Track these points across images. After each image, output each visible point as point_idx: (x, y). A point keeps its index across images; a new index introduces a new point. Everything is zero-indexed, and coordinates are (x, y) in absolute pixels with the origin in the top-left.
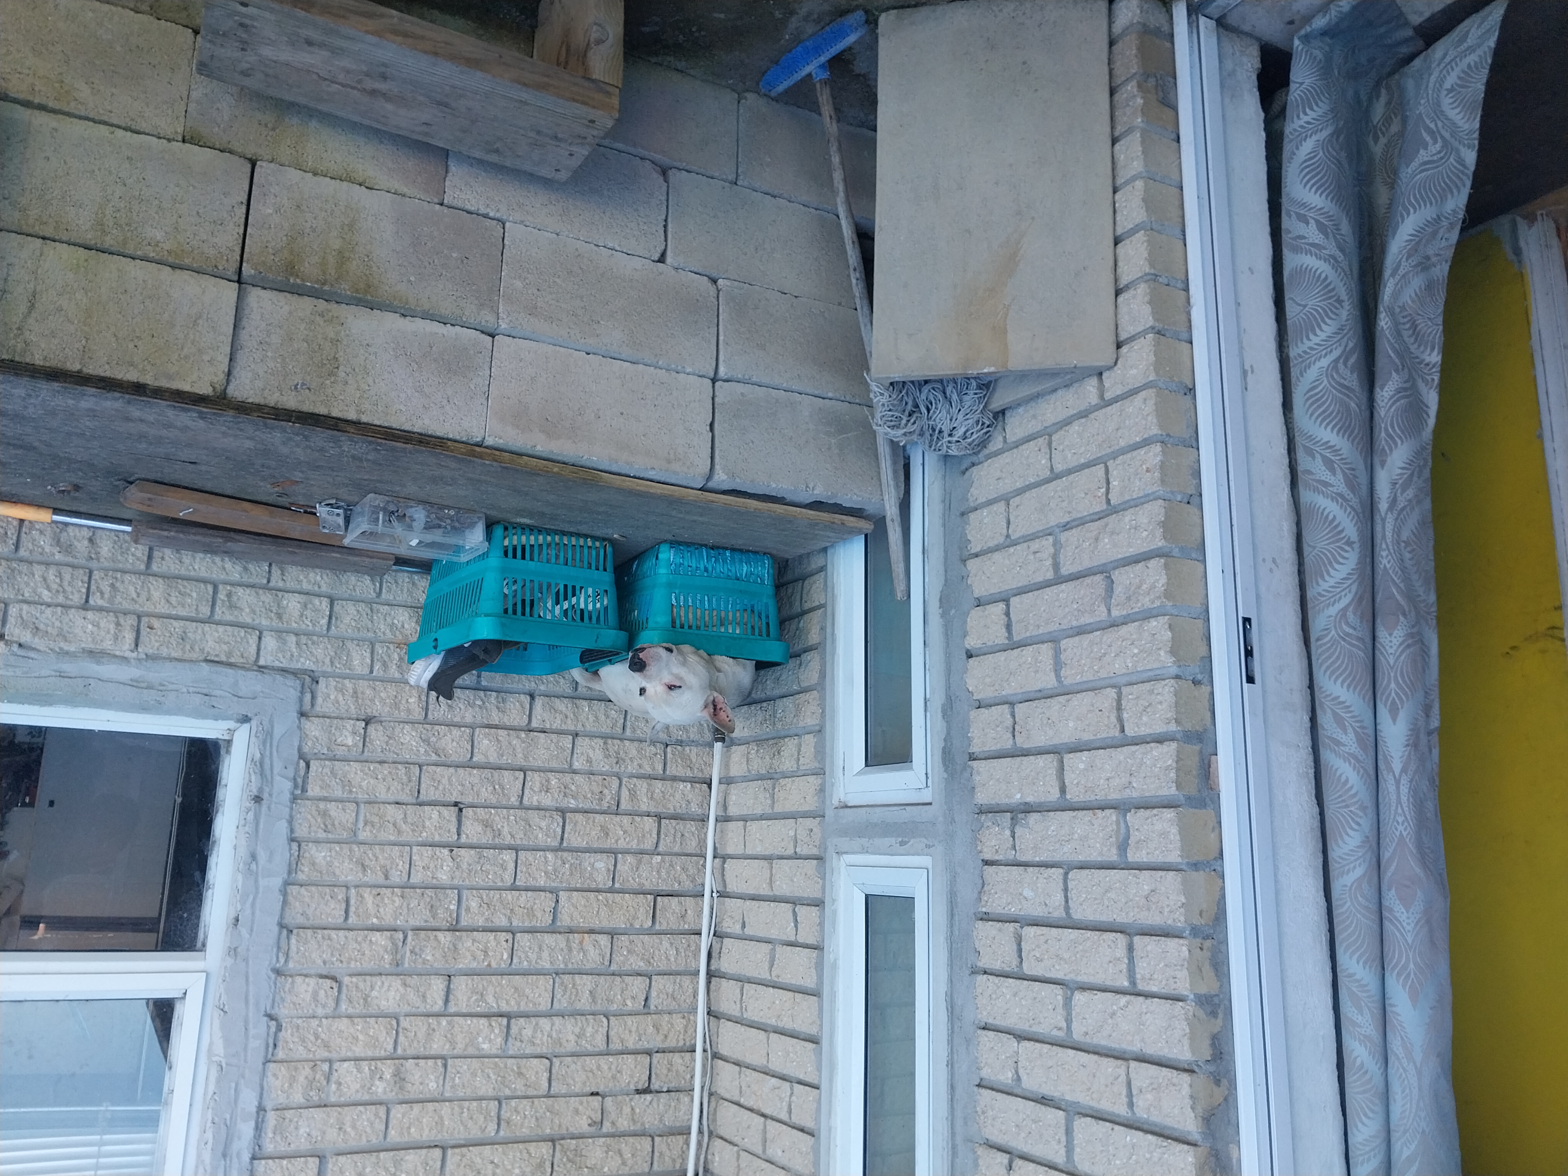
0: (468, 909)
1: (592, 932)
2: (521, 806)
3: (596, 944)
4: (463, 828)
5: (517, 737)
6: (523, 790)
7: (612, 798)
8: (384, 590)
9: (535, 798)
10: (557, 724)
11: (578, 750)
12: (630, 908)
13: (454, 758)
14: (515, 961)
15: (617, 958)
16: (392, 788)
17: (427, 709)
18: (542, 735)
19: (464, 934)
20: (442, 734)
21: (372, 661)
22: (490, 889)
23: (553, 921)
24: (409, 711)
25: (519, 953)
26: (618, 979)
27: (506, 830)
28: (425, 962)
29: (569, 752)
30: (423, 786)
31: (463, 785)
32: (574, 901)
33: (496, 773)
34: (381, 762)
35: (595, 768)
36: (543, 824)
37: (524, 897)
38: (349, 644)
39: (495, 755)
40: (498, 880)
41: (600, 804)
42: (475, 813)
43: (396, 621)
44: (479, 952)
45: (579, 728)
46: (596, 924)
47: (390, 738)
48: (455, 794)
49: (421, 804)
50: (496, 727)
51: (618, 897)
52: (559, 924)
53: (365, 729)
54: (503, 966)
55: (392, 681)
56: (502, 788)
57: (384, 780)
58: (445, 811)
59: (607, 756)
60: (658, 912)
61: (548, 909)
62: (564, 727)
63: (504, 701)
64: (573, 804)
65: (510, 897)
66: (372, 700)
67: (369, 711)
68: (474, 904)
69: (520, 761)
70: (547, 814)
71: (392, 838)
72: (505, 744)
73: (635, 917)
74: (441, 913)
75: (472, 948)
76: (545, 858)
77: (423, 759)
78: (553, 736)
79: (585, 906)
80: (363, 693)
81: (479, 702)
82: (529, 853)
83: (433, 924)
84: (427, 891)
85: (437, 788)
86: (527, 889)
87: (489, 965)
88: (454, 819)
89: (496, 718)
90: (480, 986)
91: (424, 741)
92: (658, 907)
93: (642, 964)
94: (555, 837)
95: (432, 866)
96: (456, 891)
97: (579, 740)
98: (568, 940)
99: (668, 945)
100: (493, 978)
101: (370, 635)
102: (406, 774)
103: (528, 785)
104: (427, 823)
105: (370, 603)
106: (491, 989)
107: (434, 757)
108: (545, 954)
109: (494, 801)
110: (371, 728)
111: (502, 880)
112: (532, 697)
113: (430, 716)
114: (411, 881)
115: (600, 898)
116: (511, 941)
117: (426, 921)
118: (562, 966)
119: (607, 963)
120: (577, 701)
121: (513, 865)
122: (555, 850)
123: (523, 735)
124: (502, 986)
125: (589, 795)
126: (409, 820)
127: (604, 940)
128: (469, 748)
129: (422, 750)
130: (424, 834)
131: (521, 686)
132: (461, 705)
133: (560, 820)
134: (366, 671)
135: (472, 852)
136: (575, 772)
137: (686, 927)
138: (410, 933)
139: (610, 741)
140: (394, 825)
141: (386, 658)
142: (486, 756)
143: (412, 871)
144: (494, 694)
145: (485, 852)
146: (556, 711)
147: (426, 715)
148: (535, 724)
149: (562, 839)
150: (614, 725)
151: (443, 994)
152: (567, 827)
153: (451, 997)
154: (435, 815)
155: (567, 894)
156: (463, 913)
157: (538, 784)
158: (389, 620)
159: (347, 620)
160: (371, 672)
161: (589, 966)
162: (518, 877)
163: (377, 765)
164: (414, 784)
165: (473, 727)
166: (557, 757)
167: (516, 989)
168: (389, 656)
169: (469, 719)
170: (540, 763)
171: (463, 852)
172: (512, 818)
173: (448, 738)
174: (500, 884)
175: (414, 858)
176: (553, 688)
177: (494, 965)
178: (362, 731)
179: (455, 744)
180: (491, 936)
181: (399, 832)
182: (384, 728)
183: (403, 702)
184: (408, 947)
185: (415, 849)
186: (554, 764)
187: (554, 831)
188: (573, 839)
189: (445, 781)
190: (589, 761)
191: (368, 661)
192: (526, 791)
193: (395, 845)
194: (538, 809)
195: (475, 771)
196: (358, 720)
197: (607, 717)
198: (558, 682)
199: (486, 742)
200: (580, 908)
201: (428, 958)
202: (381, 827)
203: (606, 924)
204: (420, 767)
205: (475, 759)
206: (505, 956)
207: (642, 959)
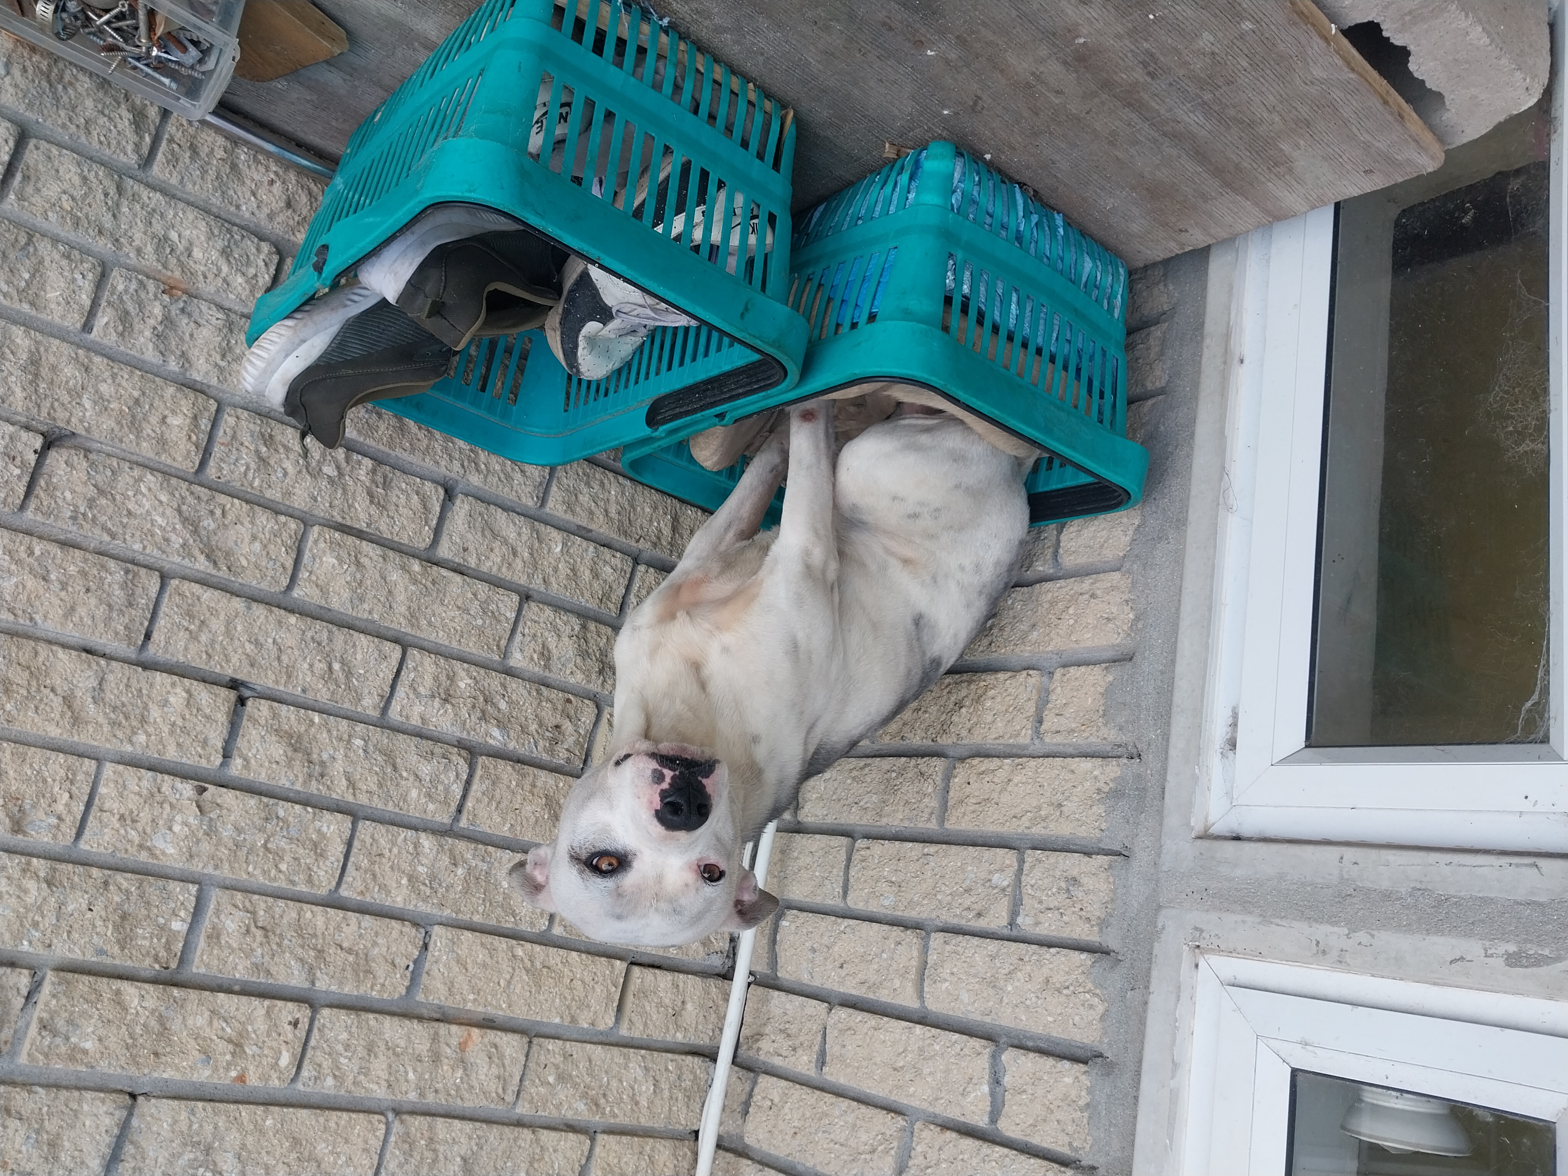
0: (215, 936)
1: (488, 1024)
2: (383, 723)
3: (495, 1054)
4: (241, 743)
5: (404, 568)
6: (393, 687)
7: (577, 742)
8: (160, 156)
9: (418, 709)
10: (492, 565)
11: (526, 628)
12: (577, 984)
13: (251, 580)
14: (305, 1073)
15: (533, 1090)
16: (82, 611)
17: (207, 453)
18: (458, 578)
19: (193, 994)
20: (230, 517)
21: (95, 303)
22: (278, 895)
23: (408, 989)
24: (162, 442)
25: (320, 1057)
26: (527, 1134)
27: (338, 768)
28: (75, 1054)
29: (508, 627)
30: (161, 622)
31: (257, 644)
32: (463, 951)
33: (340, 635)
34: (66, 544)
35: (553, 676)
36: (426, 769)
37: (354, 926)
38: (44, 247)
39: (346, 594)
40: (300, 878)
41: (551, 751)
42: (275, 716)
43: (174, 235)
44: (222, 1045)
45: (537, 584)
46: (500, 1009)
47: (101, 492)
48: (235, 659)
49: (147, 666)
50: (360, 535)
51: (555, 956)
52: (420, 997)
53: (42, 454)
54: (275, 1083)
55: (136, 365)
56: (349, 674)
57: (64, 586)
58: (203, 694)
59: (584, 654)
60: (630, 998)
61: (401, 962)
62: (505, 574)
63: (386, 484)
64: (495, 737)
65: (320, 922)
66: (76, 394)
67: (61, 415)
68: (232, 924)
69: (399, 624)
70: (438, 750)
71: (54, 732)
72: (372, 575)
73: (583, 1005)
74: (144, 937)
75: (207, 1032)
76: (417, 845)
77: (174, 560)
78: (482, 588)
79: (485, 966)
80: (54, 368)
81: (329, 470)
82: (382, 828)
83: (118, 960)
84: (119, 878)
85: (194, 637)
86: (363, 910)
87: (241, 1078)
88: (222, 717)
89: (363, 516)
90: (209, 1128)
91: (185, 520)
92: (632, 988)
93: (581, 1106)
94: (446, 803)
95: (145, 816)
96: (193, 889)
97: (532, 610)
98: (435, 1038)
99: (640, 1073)
100: (245, 1111)
101: (103, 246)
102: (124, 586)
103: (407, 676)
104: (155, 713)
105: (119, 174)
106: (233, 1138)
107: (202, 564)
108: (379, 1066)
109: (323, 696)
110: (57, 459)
111: (310, 881)
112: (449, 495)
113: (211, 471)
114: (83, 845)
115: (519, 952)
116: (304, 1025)
117: (101, 952)
118: (413, 1096)
119: (510, 1098)
120: (542, 527)
121: (341, 848)
122: (441, 832)
123: (416, 566)
124: (262, 1133)
125: (533, 727)
126: (109, 696)
127: (511, 1045)
128: (289, 564)
129: (177, 541)
130: (142, 738)
131: (428, 463)
132: (288, 465)
133: (464, 768)
134: (74, 321)
135: (252, 802)
136: (510, 672)
137: (680, 1037)
138: (50, 976)
139: (592, 626)
140: (68, 701)
141: (131, 307)
142: (323, 590)
143: (91, 821)
144: (368, 463)
145: (282, 809)
146: (495, 536)
147: (203, 464)
148: (444, 551)
149: (459, 811)
150: (605, 597)
151: (106, 1141)
152: (475, 786)
153: (129, 1149)
154: (177, 698)
155: (450, 933)
156: (202, 943)
157: (428, 681)
158: (158, 227)
159: (52, 190)
160: (87, 327)
161: (470, 1102)
162: (348, 879)
163: (55, 550)
164: (139, 616)
165: (306, 521)
166: (481, 631)
167: (296, 1142)
168: (141, 305)
169: (300, 501)
170: (441, 638)
171: (228, 797)
172: (358, 742)
173: (244, 531)
174: (302, 888)
175: (102, 790)
176: (494, 487)
177: (253, 1080)
178: (32, 458)
179: (257, 546)
180: (259, 1006)
181: (77, 721)
182: (92, 464)
183: (154, 419)
184: (38, 1012)
185: (109, 769)
186: (471, 647)
187: (447, 790)
188: (483, 814)
189: (217, 625)
190: (545, 655)
191: (86, 300)
192: (401, 691)
193: (58, 749)
194: (419, 735)
195: (293, 619)
196: (27, 428)
197: (596, 575)
198: (509, 477)
199: (330, 560)
200: (473, 970)
201: (88, 1045)
202: (29, 697)
203: (521, 1013)
204: (164, 578)
205: (297, 593)
206: (285, 1060)
207: (584, 1096)
